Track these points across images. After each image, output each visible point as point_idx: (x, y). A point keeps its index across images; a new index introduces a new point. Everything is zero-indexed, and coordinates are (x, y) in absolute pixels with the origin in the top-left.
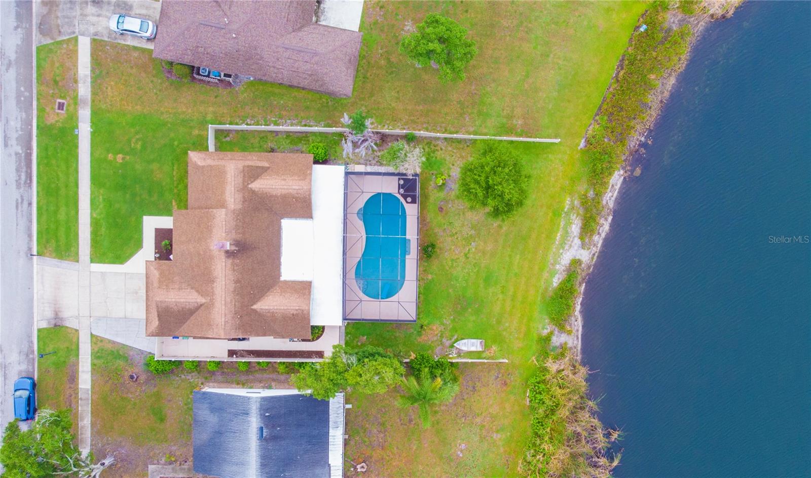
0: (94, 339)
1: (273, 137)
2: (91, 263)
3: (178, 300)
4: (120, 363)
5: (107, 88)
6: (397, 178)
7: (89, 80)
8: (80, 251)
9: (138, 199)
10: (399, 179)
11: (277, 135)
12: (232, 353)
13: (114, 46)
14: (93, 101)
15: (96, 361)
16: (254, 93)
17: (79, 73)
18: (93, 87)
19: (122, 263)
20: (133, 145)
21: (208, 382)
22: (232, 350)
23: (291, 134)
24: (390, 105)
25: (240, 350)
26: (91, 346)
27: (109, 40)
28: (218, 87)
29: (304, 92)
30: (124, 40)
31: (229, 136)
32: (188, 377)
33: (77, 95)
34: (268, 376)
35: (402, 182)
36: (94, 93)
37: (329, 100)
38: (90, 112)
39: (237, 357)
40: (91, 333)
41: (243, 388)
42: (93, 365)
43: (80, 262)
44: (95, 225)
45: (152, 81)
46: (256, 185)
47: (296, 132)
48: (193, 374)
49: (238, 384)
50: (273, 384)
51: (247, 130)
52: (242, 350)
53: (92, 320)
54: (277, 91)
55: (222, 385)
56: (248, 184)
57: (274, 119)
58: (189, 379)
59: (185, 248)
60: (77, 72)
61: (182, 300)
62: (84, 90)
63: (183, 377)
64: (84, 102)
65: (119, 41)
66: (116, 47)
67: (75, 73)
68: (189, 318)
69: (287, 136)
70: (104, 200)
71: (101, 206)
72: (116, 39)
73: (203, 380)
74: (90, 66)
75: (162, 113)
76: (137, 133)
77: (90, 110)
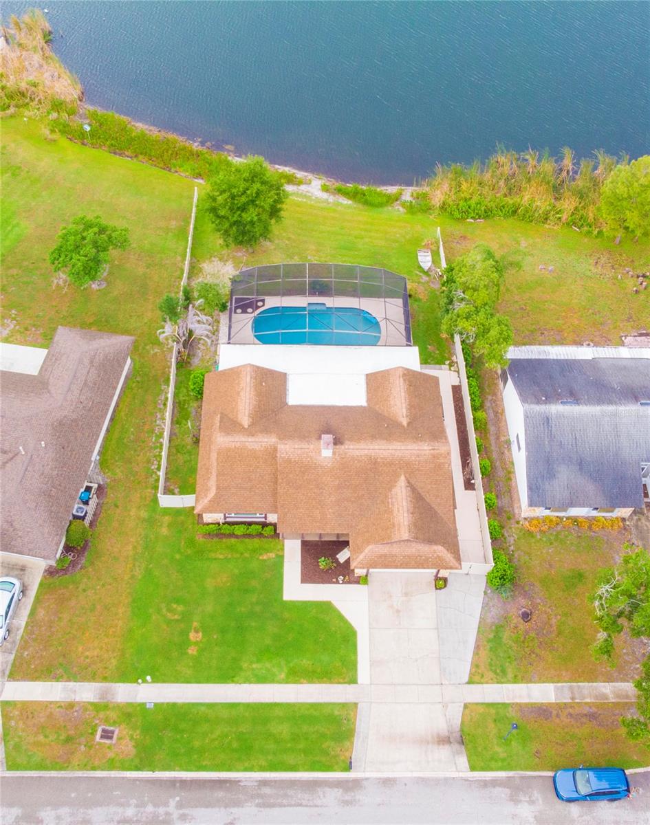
0: (477, 678)
1: (177, 439)
2: (356, 683)
3: (405, 509)
4: (506, 635)
5: (87, 657)
6: (233, 315)
7: (72, 684)
8: (340, 701)
9: (258, 609)
10: (235, 312)
11: (175, 434)
12: (469, 485)
13: (24, 645)
14: (105, 679)
15: (510, 675)
16: (116, 461)
17: (58, 700)
18: (83, 679)
19: (354, 633)
20: (176, 617)
21: (514, 516)
22: (465, 486)
23: (175, 419)
24: (146, 323)
25: (464, 476)
26: (487, 683)
27: (14, 652)
28: (103, 503)
29: (121, 406)
30: (18, 630)
31: (173, 490)
32: (512, 542)
33: (92, 704)
34: (493, 444)
35: (239, 311)
36: (93, 678)
37: (135, 380)
38: (121, 684)
39: (473, 479)
40: (468, 683)
41: (514, 472)
42: (515, 680)
43: (356, 702)
44: (296, 675)
45: (84, 590)
46: (245, 421)
47: (173, 413)
48: (506, 535)
49: (510, 479)
50: (502, 439)
51: (167, 468)
52: (463, 473)
53: (447, 683)
54: (116, 435)
55: (515, 496)
56: (243, 428)
57: (154, 438)
58: (515, 540)
59: (330, 510)
60: (57, 702)
61: (405, 504)
62: (86, 692)
63: (512, 548)
64: (104, 694)
65: (19, 637)
66: (26, 642)
67: (58, 707)
68: (429, 504)
69: (177, 423)
70: (258, 661)
71: (268, 665)
72: (14, 642)
73: (512, 521)
74: (50, 683)
75: (133, 577)
76: (159, 611)
77: (118, 684)
